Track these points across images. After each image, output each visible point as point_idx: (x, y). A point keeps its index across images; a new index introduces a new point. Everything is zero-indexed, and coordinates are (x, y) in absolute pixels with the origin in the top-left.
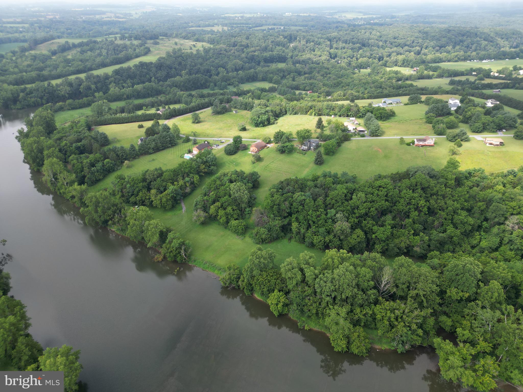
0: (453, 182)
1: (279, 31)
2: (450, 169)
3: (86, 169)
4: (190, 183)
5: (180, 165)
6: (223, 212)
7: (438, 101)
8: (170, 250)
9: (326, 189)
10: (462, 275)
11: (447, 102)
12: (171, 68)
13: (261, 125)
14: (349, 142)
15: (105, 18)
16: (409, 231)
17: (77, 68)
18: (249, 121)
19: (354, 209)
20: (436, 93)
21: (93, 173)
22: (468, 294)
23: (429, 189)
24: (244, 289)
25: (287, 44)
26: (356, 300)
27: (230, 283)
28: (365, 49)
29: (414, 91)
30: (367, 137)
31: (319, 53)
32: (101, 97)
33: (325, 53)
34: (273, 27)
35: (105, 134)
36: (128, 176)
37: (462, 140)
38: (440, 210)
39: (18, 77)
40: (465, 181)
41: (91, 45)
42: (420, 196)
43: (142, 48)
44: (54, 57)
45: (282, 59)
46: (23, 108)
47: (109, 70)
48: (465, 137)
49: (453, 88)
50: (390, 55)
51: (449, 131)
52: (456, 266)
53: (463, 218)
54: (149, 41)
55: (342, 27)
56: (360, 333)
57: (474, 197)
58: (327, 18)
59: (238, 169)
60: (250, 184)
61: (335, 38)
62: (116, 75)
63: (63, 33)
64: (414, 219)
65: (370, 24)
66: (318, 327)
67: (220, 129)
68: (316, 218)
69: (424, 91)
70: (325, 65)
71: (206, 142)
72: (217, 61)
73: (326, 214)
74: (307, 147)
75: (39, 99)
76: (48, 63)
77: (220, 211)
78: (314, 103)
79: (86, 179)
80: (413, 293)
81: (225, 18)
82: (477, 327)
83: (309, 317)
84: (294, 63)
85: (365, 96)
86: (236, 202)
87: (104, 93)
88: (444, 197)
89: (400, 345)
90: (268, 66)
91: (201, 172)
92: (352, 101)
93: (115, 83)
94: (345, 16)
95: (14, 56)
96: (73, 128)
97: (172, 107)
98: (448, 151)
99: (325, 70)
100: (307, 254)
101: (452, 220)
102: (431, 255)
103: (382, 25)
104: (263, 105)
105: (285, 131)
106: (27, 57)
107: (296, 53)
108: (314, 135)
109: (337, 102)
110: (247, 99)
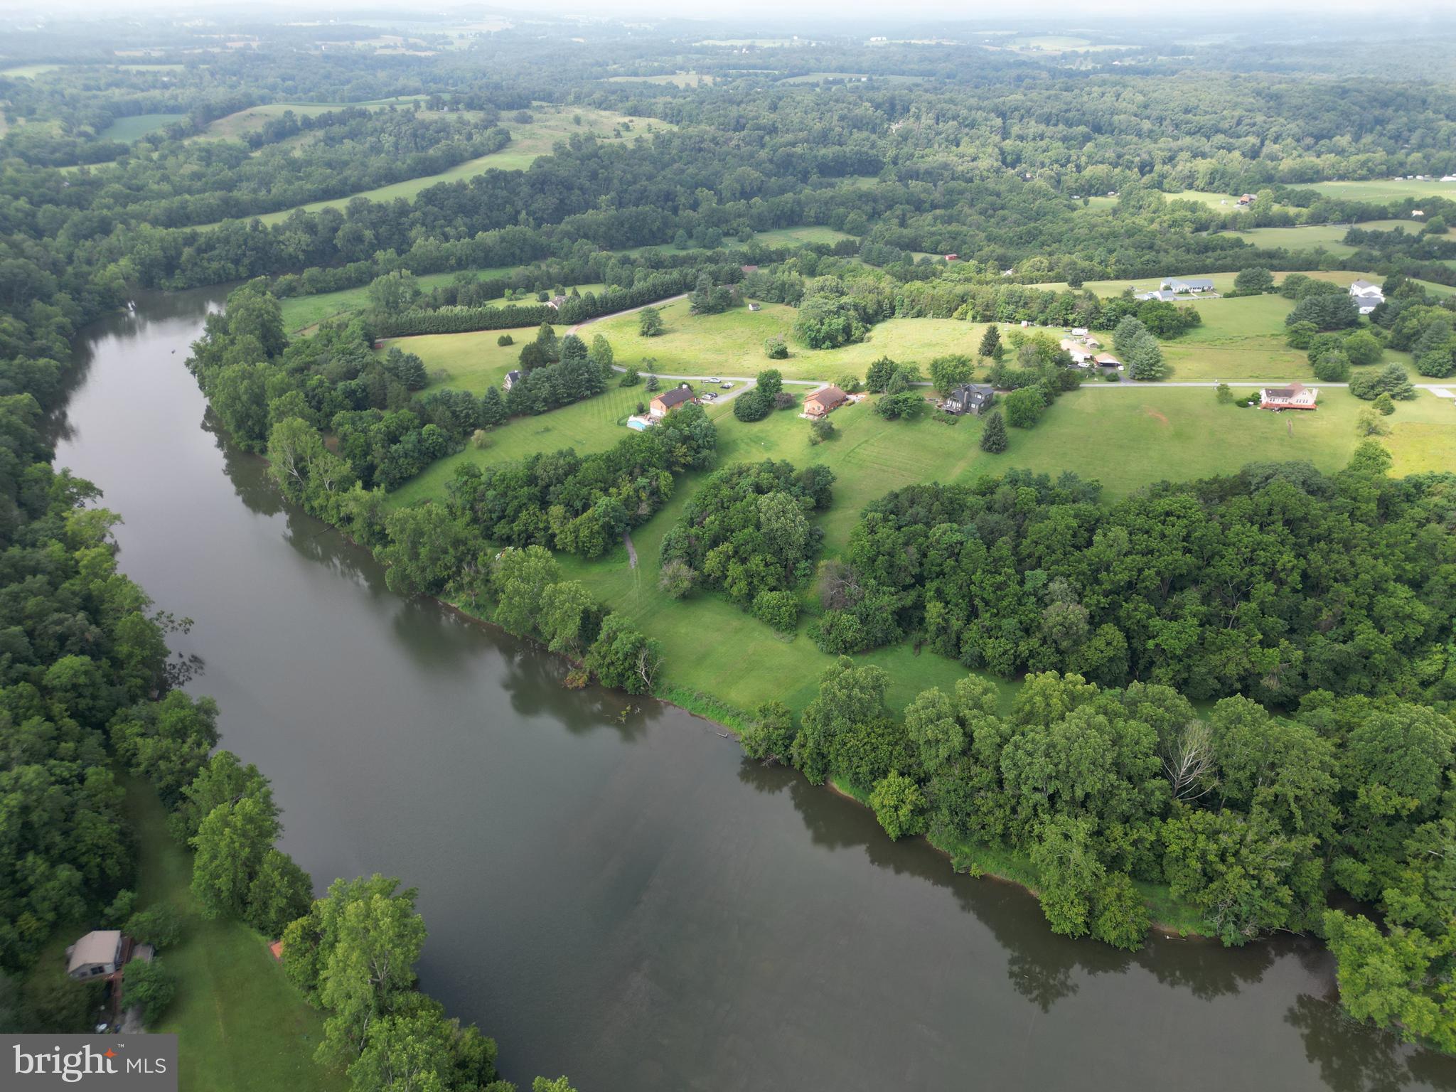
0: (1373, 506)
1: (857, 87)
2: (1363, 472)
3: (377, 447)
4: (648, 492)
5: (623, 443)
6: (741, 568)
7: (1321, 289)
8: (608, 660)
9: (1019, 515)
10: (1401, 752)
11: (1346, 291)
12: (570, 188)
13: (828, 343)
14: (1075, 393)
15: (380, 47)
16: (1250, 635)
17: (324, 186)
18: (792, 331)
19: (1098, 571)
20: (1310, 265)
21: (393, 459)
22: (1416, 802)
23: (1305, 525)
24: (802, 766)
25: (882, 124)
26: (1113, 802)
27: (768, 750)
28: (1102, 139)
29: (1246, 259)
30: (1126, 381)
31: (971, 150)
32: (390, 261)
33: (989, 150)
34: (839, 76)
35: (417, 359)
36: (488, 469)
37: (1393, 397)
38: (1336, 580)
39: (175, 205)
40: (1405, 506)
41: (353, 123)
42: (1283, 543)
43: (490, 131)
44: (257, 154)
45: (869, 166)
46: (190, 287)
47: (410, 190)
48: (1404, 386)
49: (1356, 254)
50: (1171, 159)
51: (1355, 370)
52: (1386, 726)
53: (1402, 603)
54: (504, 114)
55: (1034, 78)
56: (1123, 890)
57: (1431, 550)
58: (987, 51)
59: (776, 459)
60: (808, 499)
61: (1016, 109)
62: (427, 204)
63: (273, 88)
64: (1262, 602)
65: (1113, 70)
66: (1005, 870)
67: (718, 351)
68: (994, 592)
69: (1275, 259)
70: (991, 184)
71: (685, 387)
72: (691, 170)
73: (1022, 583)
74: (959, 405)
75: (230, 265)
76: (245, 168)
77: (731, 566)
78: (971, 287)
79: (377, 473)
80: (1264, 793)
81: (703, 51)
82: (1444, 888)
83: (983, 844)
84: (903, 178)
85: (1109, 270)
86: (775, 544)
87: (400, 252)
88: (1347, 546)
89: (1231, 927)
90: (832, 185)
91: (676, 463)
92: (1076, 283)
93: (423, 224)
94: (1038, 48)
95: (156, 150)
96: (330, 341)
97: (583, 291)
98: (1355, 423)
99: (990, 198)
100: (977, 681)
101: (1370, 608)
102: (1310, 700)
103: (1145, 73)
104: (831, 291)
105: (897, 361)
106: (189, 153)
107: (906, 150)
108: (979, 374)
109: (1034, 286)
110: (787, 274)
